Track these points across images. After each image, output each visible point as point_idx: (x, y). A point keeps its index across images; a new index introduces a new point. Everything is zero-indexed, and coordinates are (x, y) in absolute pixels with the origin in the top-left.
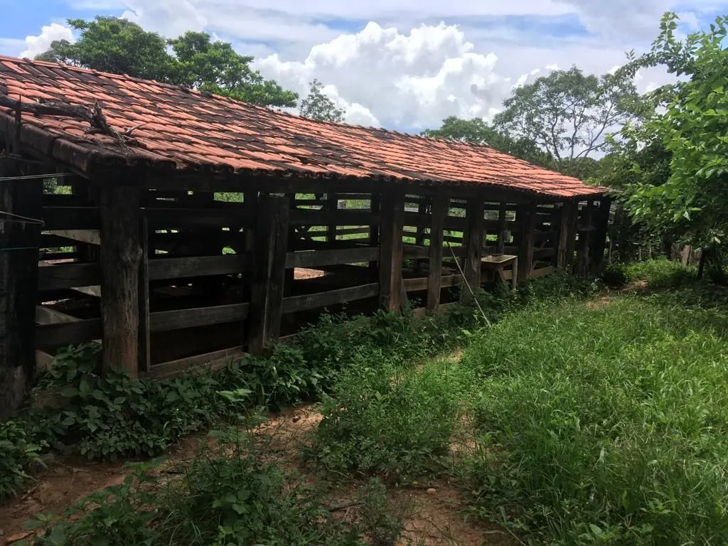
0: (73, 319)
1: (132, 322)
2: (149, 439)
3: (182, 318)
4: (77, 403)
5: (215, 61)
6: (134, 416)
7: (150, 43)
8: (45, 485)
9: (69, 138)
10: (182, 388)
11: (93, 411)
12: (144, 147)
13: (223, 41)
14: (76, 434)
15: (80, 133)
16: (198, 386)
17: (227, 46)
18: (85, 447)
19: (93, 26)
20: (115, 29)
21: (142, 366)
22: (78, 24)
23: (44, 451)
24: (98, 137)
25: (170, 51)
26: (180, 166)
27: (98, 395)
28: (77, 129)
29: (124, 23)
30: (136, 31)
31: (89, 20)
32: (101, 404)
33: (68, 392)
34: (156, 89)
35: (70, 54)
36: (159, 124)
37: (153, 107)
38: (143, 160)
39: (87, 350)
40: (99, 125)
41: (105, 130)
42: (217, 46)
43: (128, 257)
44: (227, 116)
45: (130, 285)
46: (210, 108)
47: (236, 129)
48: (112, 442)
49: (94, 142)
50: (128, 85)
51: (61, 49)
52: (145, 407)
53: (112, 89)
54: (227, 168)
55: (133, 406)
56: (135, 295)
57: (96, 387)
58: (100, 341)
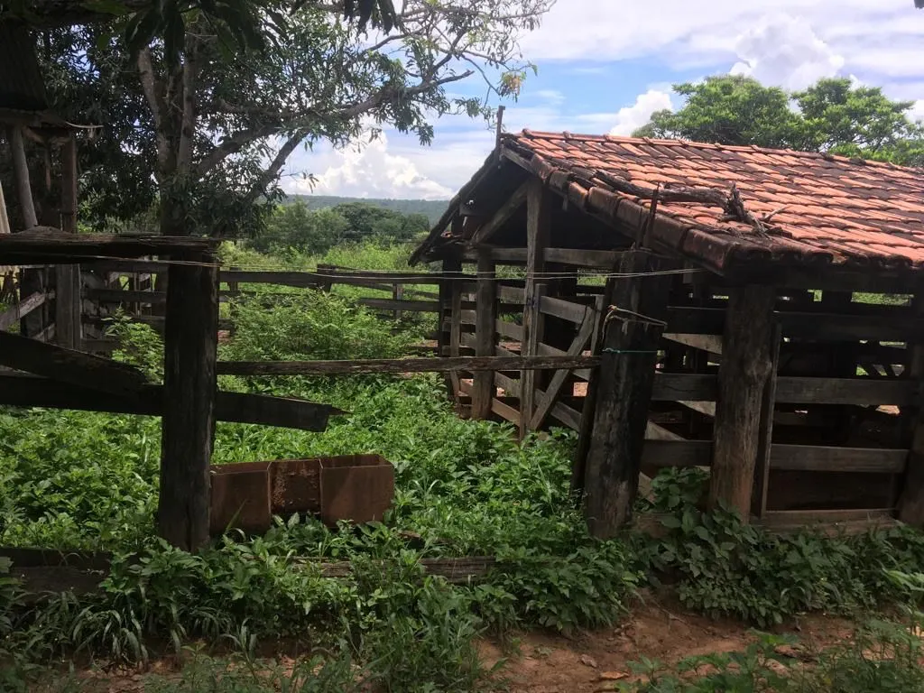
0: (674, 437)
1: (750, 453)
2: (763, 606)
3: (810, 457)
4: (678, 535)
5: (855, 114)
6: (743, 569)
7: (767, 102)
8: (639, 625)
9: (703, 228)
10: (807, 550)
11: (696, 550)
12: (789, 235)
13: (868, 85)
14: (675, 574)
15: (713, 222)
16: (828, 551)
17: (874, 92)
18: (685, 592)
19: (702, 89)
20: (727, 89)
21: (755, 509)
22: (684, 90)
23: (641, 584)
24: (733, 225)
25: (794, 108)
26: (839, 260)
27: (703, 533)
28: (708, 218)
29: (738, 80)
30: (754, 89)
31: (695, 84)
32: (704, 544)
33: (669, 522)
34: (791, 161)
35: (671, 126)
36: (800, 204)
37: (790, 183)
38: (792, 253)
39: (692, 476)
40: (735, 210)
41: (741, 216)
42: (859, 95)
43: (753, 371)
44: (889, 188)
45: (752, 405)
46: (864, 178)
47: (905, 206)
48: (715, 596)
49: (731, 232)
50: (756, 158)
51: (663, 121)
52: (757, 562)
53: (738, 165)
54: (902, 261)
55: (743, 557)
56: (757, 419)
57: (700, 523)
58: (706, 469)
